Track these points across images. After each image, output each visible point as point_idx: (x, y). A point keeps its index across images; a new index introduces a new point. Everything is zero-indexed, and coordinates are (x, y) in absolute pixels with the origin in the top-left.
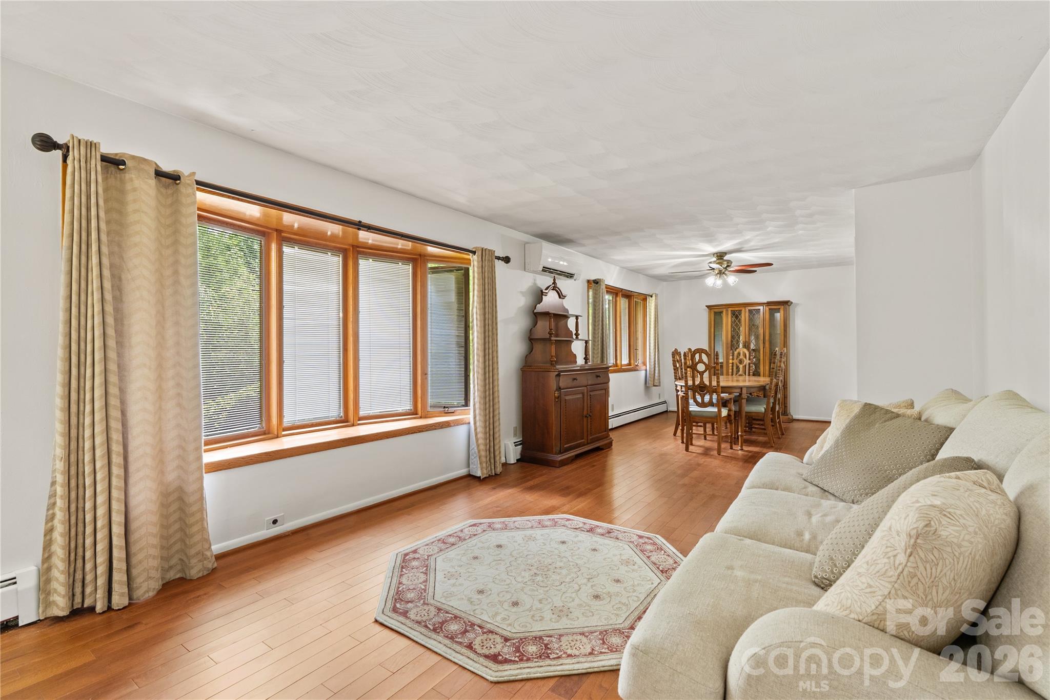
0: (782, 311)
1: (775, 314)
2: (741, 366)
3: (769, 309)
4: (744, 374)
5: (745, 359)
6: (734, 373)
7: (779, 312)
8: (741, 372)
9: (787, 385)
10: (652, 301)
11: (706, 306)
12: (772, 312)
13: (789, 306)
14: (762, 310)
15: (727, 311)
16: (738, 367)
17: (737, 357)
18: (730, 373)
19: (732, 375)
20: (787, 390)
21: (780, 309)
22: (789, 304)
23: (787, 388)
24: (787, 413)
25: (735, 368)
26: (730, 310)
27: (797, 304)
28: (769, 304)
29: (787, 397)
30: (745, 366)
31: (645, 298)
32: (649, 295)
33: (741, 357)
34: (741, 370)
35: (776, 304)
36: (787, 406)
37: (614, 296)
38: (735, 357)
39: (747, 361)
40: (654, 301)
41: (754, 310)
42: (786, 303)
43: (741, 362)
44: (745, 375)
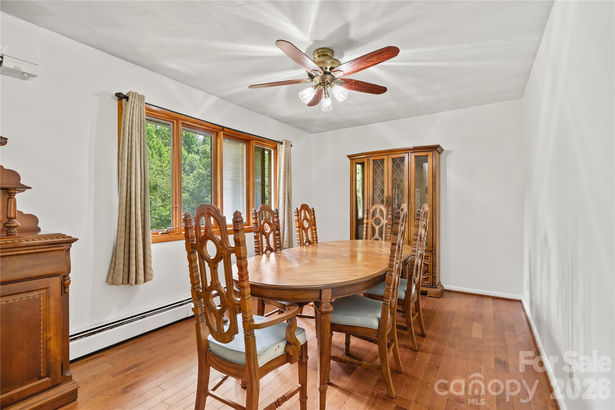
0: (430, 159)
1: (424, 164)
2: (377, 228)
3: (415, 156)
4: (380, 238)
5: (381, 218)
6: (369, 237)
7: (427, 162)
8: (377, 236)
9: (435, 250)
10: (282, 148)
11: (348, 156)
12: (420, 162)
13: (440, 153)
14: (406, 159)
15: (368, 160)
16: (373, 229)
17: (373, 216)
18: (364, 236)
19: (366, 238)
20: (436, 257)
21: (428, 156)
22: (439, 149)
23: (436, 254)
24: (435, 285)
25: (370, 229)
26: (371, 159)
27: (449, 152)
28: (415, 149)
29: (435, 266)
30: (382, 227)
31: (275, 144)
32: (279, 142)
33: (378, 215)
34: (377, 232)
35: (424, 150)
36: (435, 277)
37: (213, 136)
38: (371, 216)
39: (384, 222)
40: (284, 148)
41: (398, 158)
42: (435, 149)
43: (378, 222)
44: (382, 238)
